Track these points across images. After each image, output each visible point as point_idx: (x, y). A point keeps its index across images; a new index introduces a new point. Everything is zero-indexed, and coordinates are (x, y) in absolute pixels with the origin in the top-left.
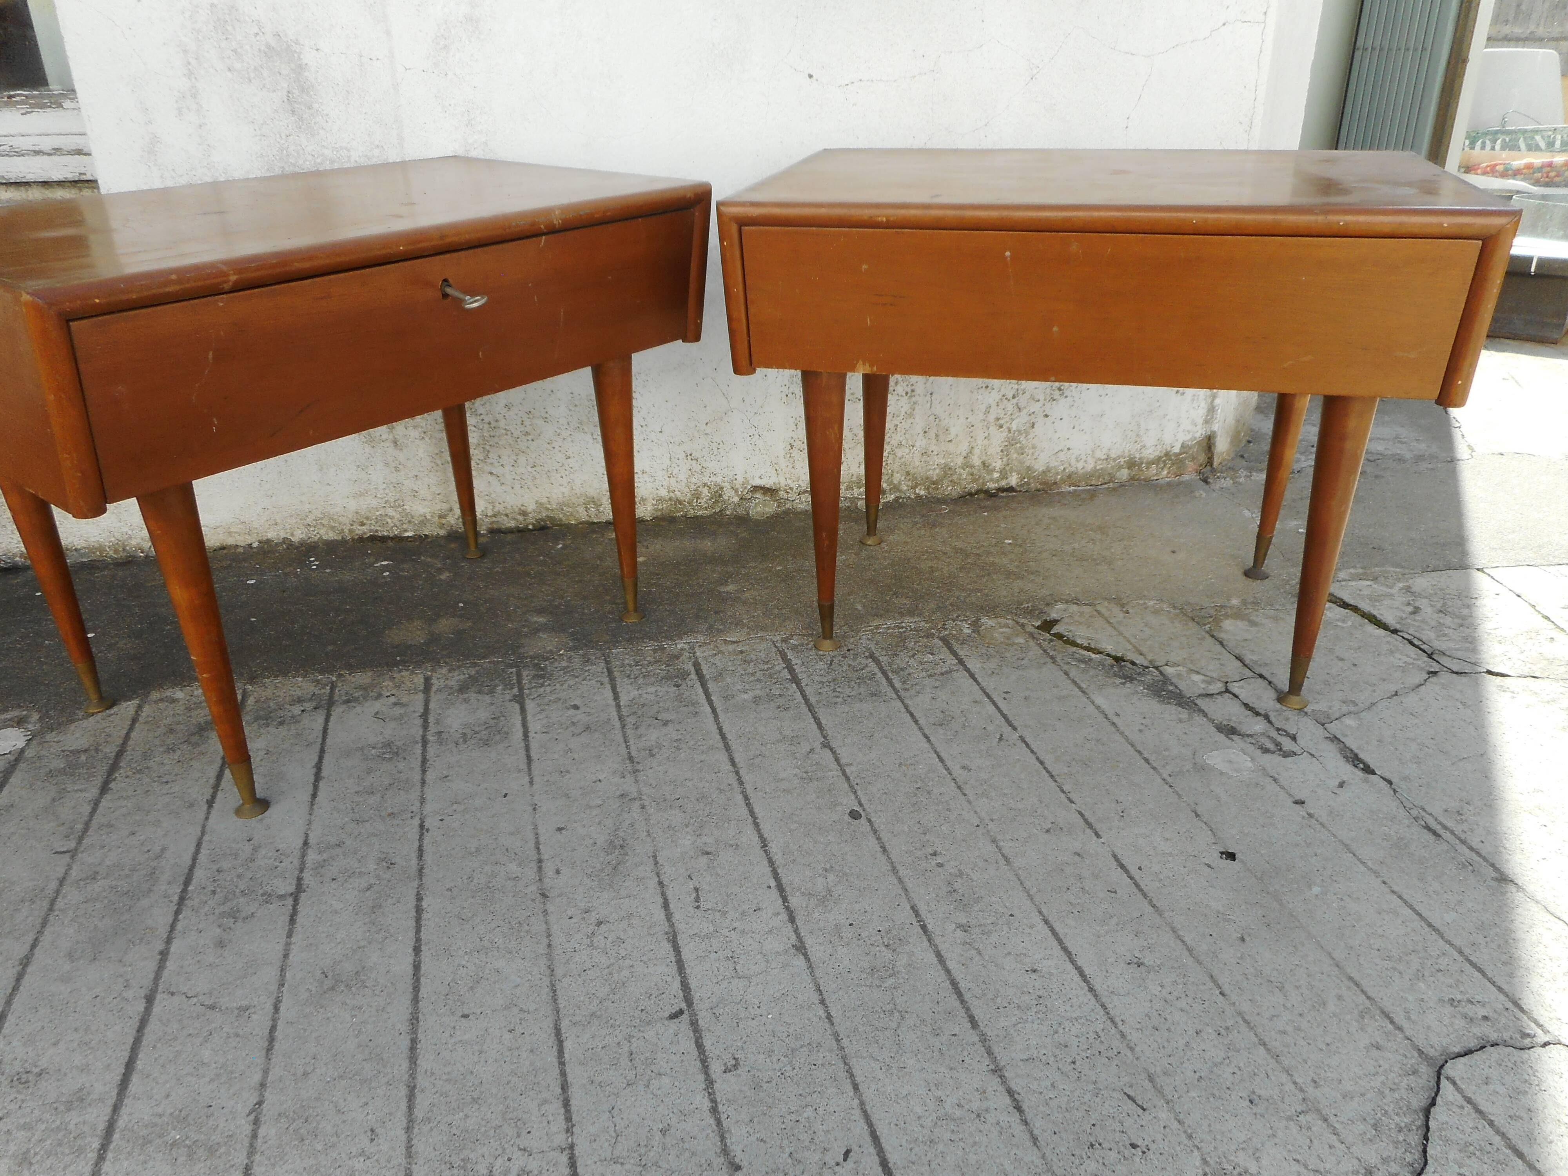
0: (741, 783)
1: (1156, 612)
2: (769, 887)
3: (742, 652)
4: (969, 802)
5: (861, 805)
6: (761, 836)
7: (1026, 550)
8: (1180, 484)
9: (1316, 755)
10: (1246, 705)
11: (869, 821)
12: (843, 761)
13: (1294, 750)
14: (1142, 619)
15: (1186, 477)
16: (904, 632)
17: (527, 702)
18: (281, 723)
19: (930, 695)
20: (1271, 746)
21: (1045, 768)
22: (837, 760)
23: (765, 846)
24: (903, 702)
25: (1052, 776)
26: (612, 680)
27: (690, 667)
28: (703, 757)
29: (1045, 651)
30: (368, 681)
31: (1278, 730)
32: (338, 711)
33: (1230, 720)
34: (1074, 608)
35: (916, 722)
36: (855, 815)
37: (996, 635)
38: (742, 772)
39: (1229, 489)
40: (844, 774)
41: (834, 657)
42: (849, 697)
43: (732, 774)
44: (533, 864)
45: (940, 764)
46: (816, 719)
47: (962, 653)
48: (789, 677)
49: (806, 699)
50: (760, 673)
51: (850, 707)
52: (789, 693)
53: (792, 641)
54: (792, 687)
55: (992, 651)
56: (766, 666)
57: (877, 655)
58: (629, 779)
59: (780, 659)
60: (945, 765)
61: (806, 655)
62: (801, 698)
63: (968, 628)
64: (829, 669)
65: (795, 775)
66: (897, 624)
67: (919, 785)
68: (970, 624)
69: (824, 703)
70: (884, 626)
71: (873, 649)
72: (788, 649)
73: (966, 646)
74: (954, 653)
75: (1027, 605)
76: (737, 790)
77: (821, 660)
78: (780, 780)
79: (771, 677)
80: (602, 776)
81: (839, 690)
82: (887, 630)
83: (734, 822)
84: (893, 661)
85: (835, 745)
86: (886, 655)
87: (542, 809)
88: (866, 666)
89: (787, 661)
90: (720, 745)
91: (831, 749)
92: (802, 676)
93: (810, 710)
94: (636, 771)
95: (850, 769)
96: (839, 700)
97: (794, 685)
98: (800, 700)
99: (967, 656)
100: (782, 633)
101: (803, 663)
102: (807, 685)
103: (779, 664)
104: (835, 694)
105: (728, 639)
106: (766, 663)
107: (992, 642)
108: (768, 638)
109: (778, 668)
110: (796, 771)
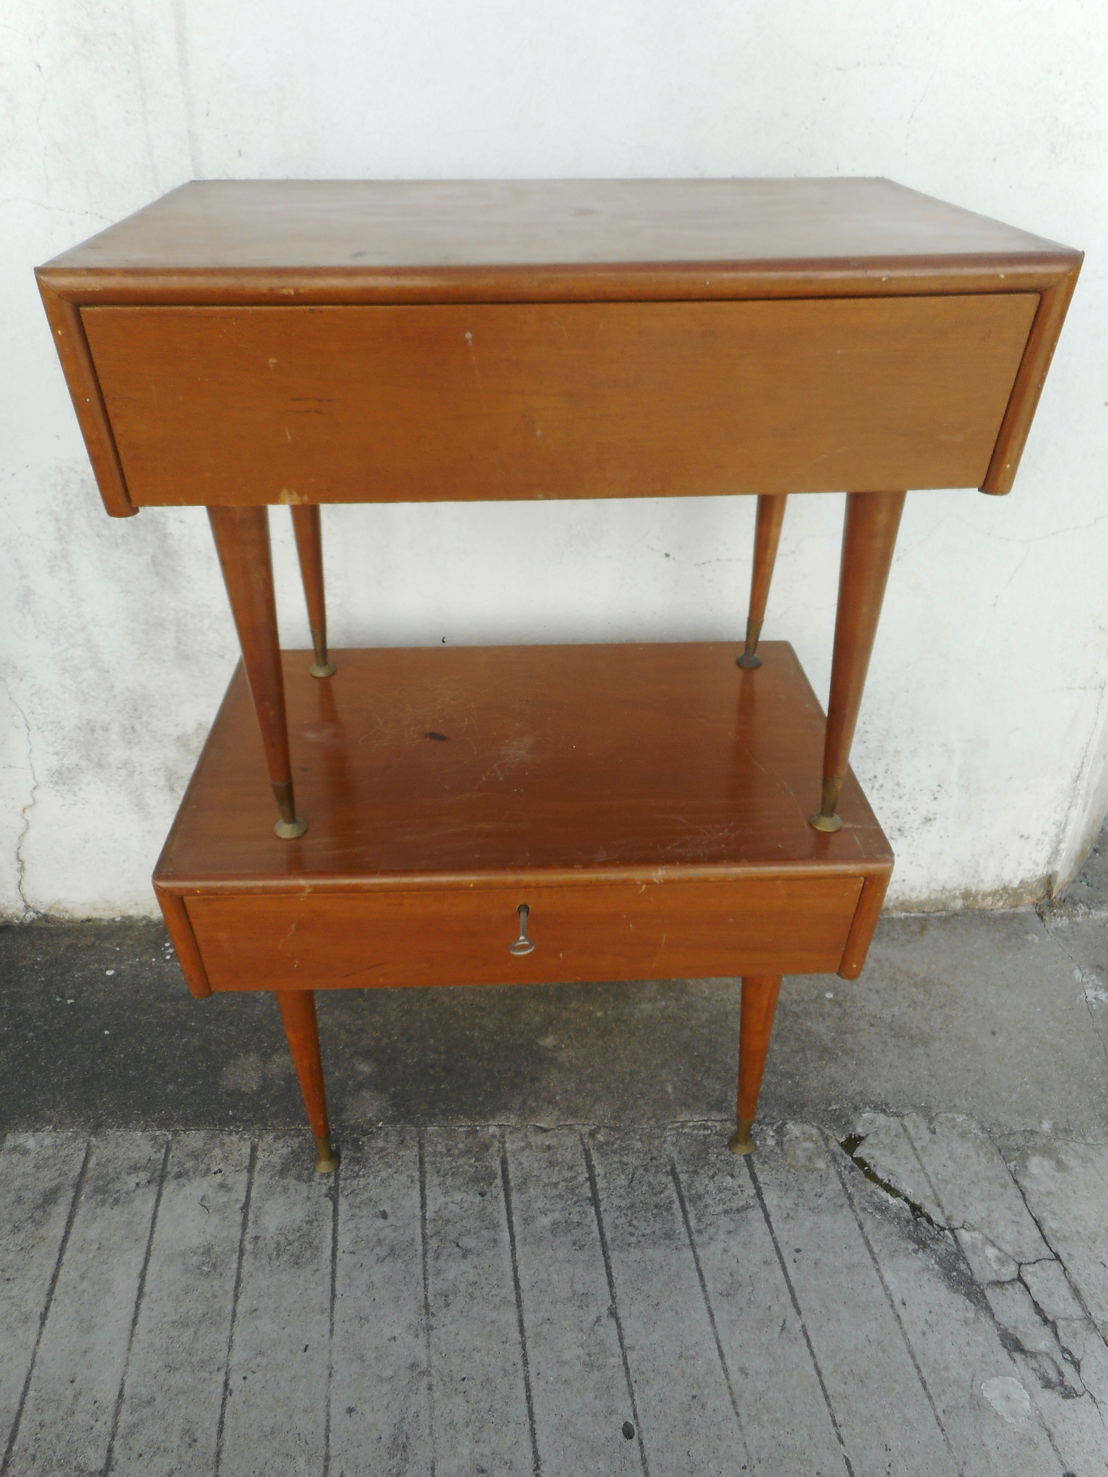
0: (526, 1363)
1: (964, 1135)
3: (549, 1148)
4: (741, 1427)
5: (636, 1416)
6: (535, 1452)
7: (845, 1013)
8: (1015, 916)
9: (1098, 1399)
10: (1036, 1304)
11: (641, 1443)
12: (627, 1342)
13: (1076, 1387)
14: (948, 1145)
15: (1021, 909)
16: (709, 1135)
17: (341, 1200)
18: (116, 1202)
19: (723, 1245)
20: (1053, 1375)
21: (821, 1382)
22: (621, 1339)
23: (537, 1468)
24: (694, 1252)
25: (827, 1397)
26: (423, 1174)
27: (496, 1165)
28: (494, 1315)
29: (844, 1185)
30: (200, 1145)
31: (1064, 1350)
32: (170, 1187)
33: (1015, 1328)
34: (881, 1119)
35: (704, 1286)
36: (628, 1433)
37: (799, 1152)
38: (528, 1346)
39: (1064, 932)
40: (625, 1363)
41: (636, 1168)
42: (643, 1235)
43: (519, 1347)
44: (320, 1463)
45: (719, 1362)
46: (608, 1267)
47: (761, 1178)
48: (590, 1195)
49: (602, 1234)
50: (563, 1184)
51: (642, 1253)
52: (587, 1221)
53: (599, 1136)
54: (591, 1212)
55: (792, 1179)
56: (570, 1174)
57: (678, 1170)
58: (422, 1341)
59: (584, 1164)
60: (724, 1363)
61: (610, 1161)
62: (597, 1231)
63: (772, 1137)
64: (629, 1187)
65: (578, 1357)
66: (704, 1122)
67: (694, 1393)
68: (775, 1131)
69: (618, 1242)
70: (691, 1124)
71: (675, 1159)
72: (593, 1149)
73: (766, 1167)
74: (754, 1177)
75: (834, 1107)
76: (521, 1373)
77: (623, 1171)
78: (563, 1364)
79: (572, 1193)
80: (397, 1331)
81: (635, 1223)
82: (693, 1130)
83: (512, 1426)
84: (693, 1182)
85: (622, 1313)
86: (687, 1172)
87: (337, 1377)
88: (666, 1188)
89: (590, 1168)
90: (512, 1298)
91: (617, 1320)
92: (602, 1195)
93: (604, 1252)
94: (430, 1328)
95: (632, 1356)
96: (634, 1240)
97: (593, 1208)
98: (596, 1234)
99: (765, 1184)
100: (591, 1122)
101: (606, 1174)
102: (605, 1211)
103: (582, 1173)
104: (631, 1229)
105: (538, 1124)
106: (571, 1168)
107: (794, 1163)
108: (577, 1127)
109: (581, 1179)
110: (579, 1351)
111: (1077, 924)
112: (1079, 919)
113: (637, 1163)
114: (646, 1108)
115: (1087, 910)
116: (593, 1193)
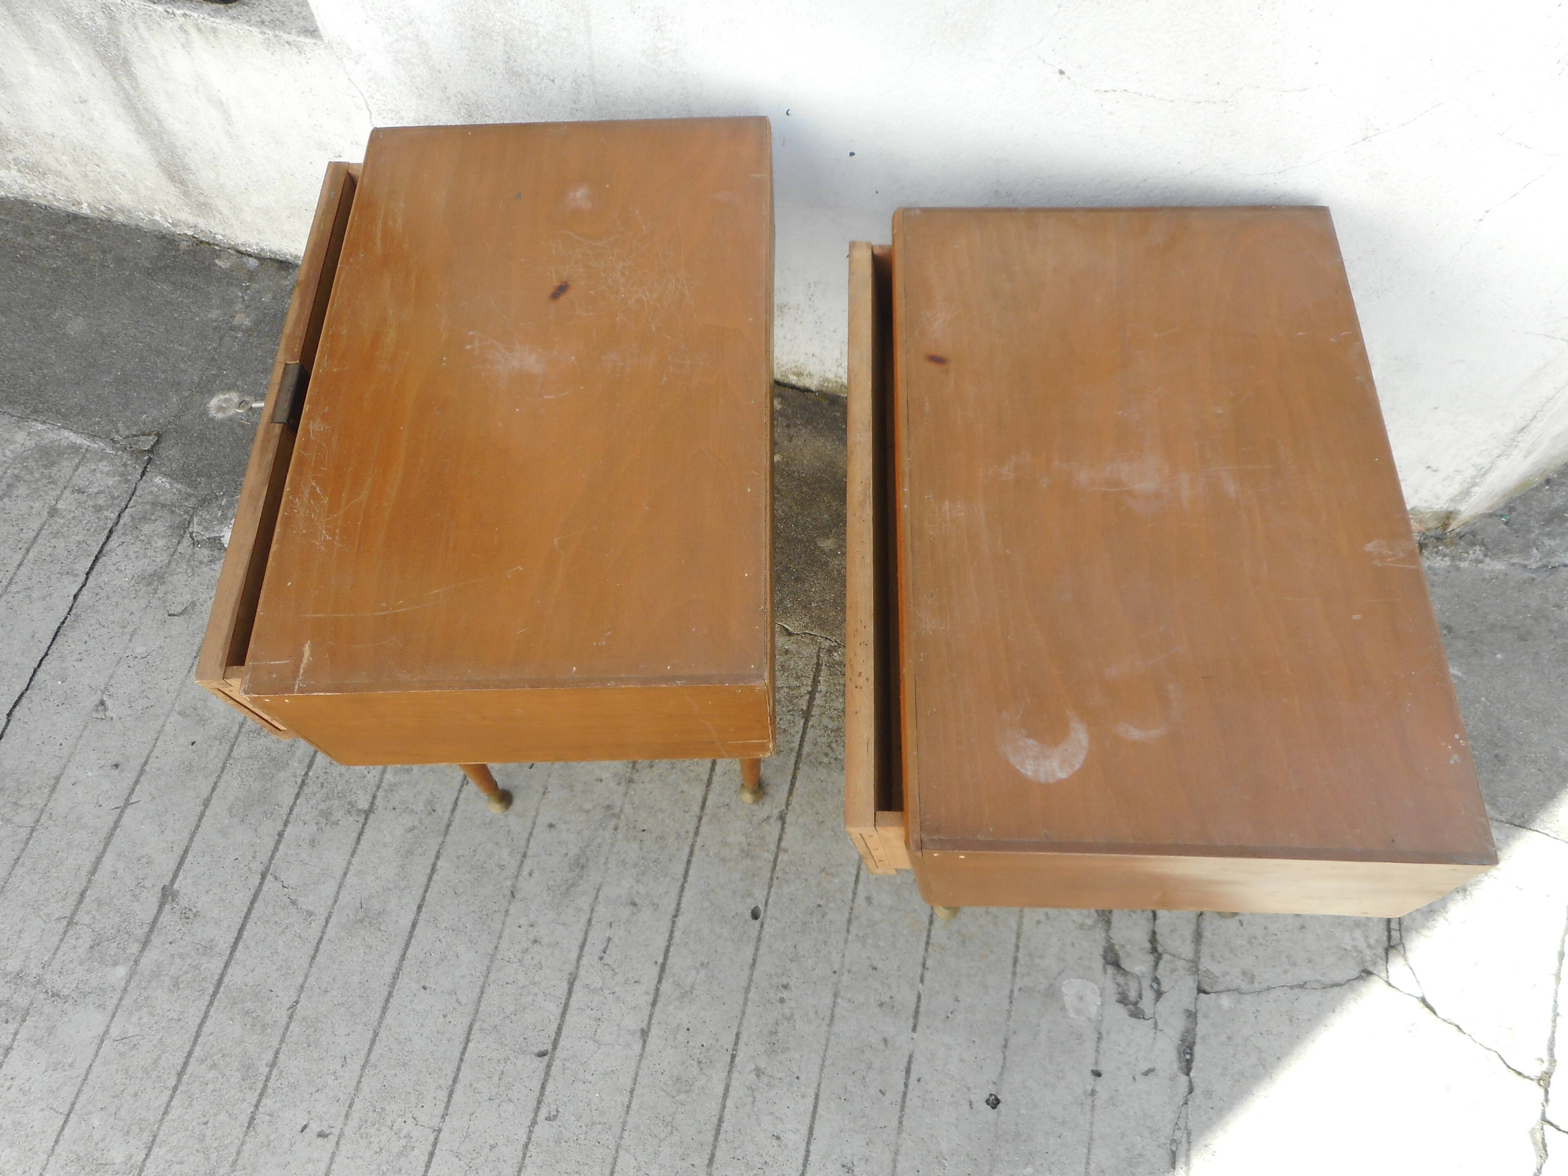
0: (697, 833)
2: (656, 963)
3: (786, 652)
4: (846, 941)
5: (766, 904)
6: (679, 904)
9: (1160, 1027)
10: (1154, 933)
11: (762, 925)
12: (784, 844)
13: (1146, 1011)
20: (1132, 995)
21: (929, 931)
22: (780, 839)
23: (676, 916)
25: (927, 943)
28: (685, 787)
31: (1156, 980)
33: (1123, 946)
36: (755, 915)
38: (704, 820)
39: (1436, 574)
40: (775, 861)
42: (836, 759)
43: (696, 820)
44: (519, 858)
45: (852, 885)
46: (794, 777)
48: (805, 708)
49: (801, 745)
50: (786, 690)
51: (829, 774)
52: (792, 731)
53: (835, 654)
54: (799, 724)
56: (795, 683)
58: (622, 789)
59: (812, 677)
60: (856, 888)
61: (836, 681)
62: (798, 743)
65: (740, 844)
67: (821, 903)
69: (812, 758)
72: (826, 665)
76: (689, 841)
78: (725, 844)
79: (791, 701)
80: (605, 775)
81: (834, 745)
83: (668, 878)
85: (789, 819)
87: (549, 796)
89: (815, 682)
90: (705, 777)
91: (784, 823)
92: (815, 711)
93: (796, 763)
94: (631, 781)
95: (782, 857)
96: (826, 760)
97: (803, 721)
98: (796, 745)
100: (834, 638)
101: (827, 692)
102: (812, 726)
103: (807, 685)
104: (828, 750)
105: (786, 626)
106: (798, 678)
108: (820, 640)
109: (803, 690)
110: (742, 839)
111: (1458, 568)
112: (1463, 565)
115: (1481, 557)
116: (808, 707)
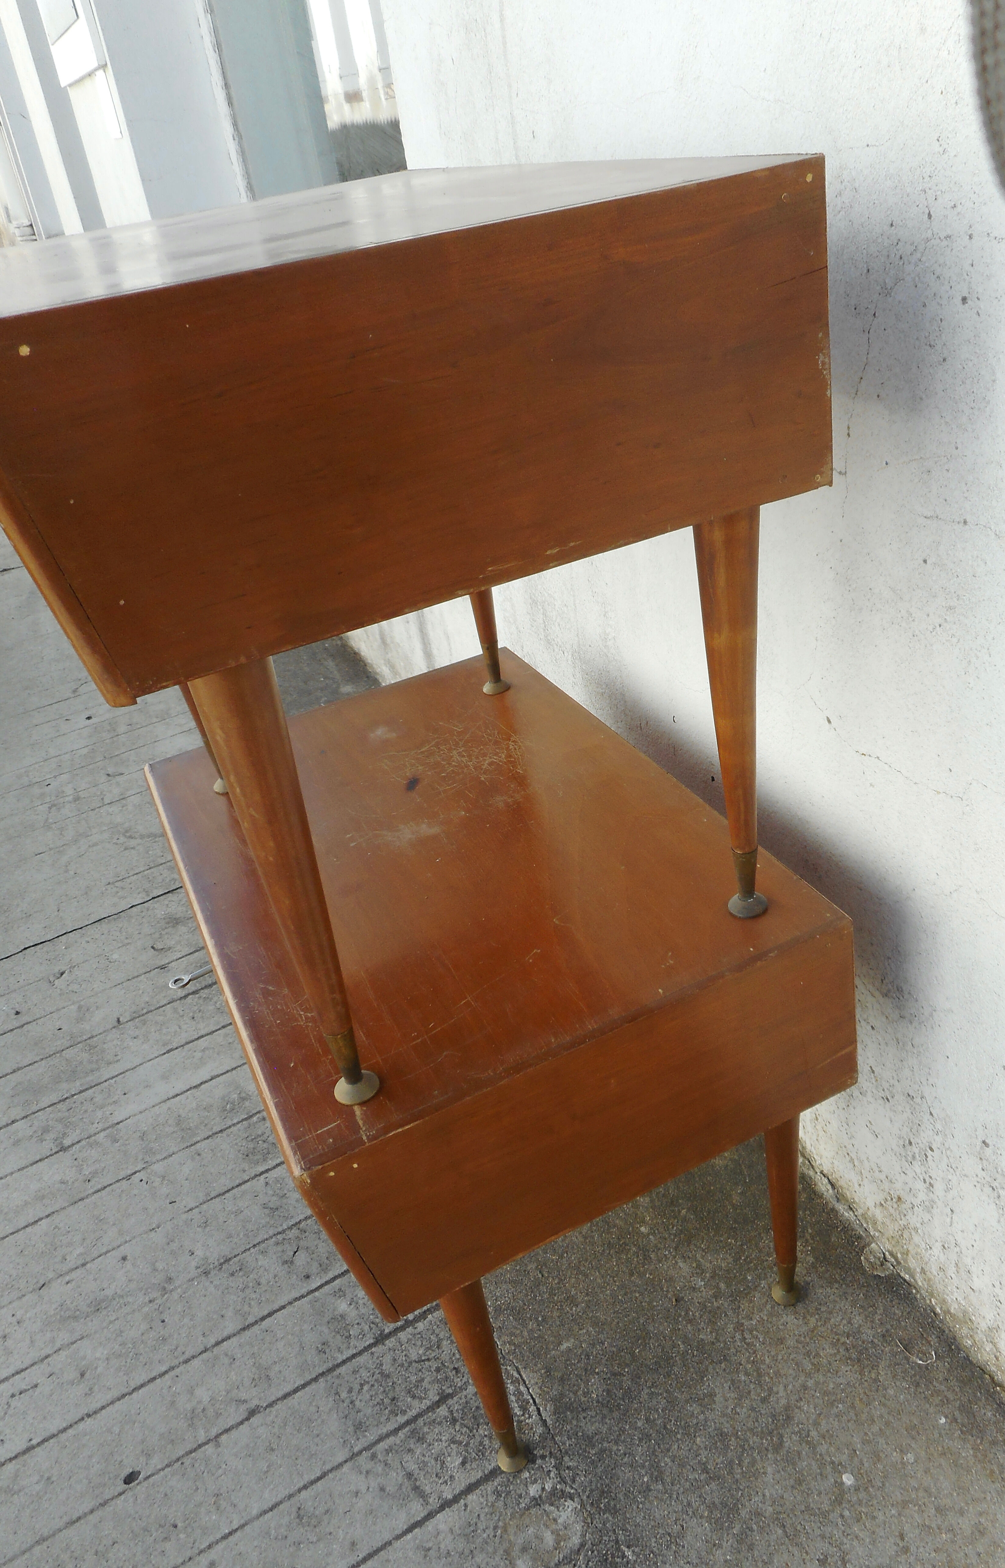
0: (186, 1361)
2: (31, 1440)
5: (148, 1478)
6: (103, 1408)
11: (121, 1494)
12: (224, 1438)
19: (363, 1489)
22: (227, 1431)
23: (89, 1416)
24: (346, 1462)
28: (229, 1314)
35: (305, 1487)
36: (130, 1479)
37: (531, 1530)
38: (204, 1355)
40: (200, 1446)
41: (436, 1359)
42: (352, 1402)
43: (202, 1348)
44: (80, 1262)
45: (218, 1536)
46: (304, 1386)
47: (472, 1498)
48: (387, 1331)
49: (344, 1362)
51: (330, 1410)
52: (353, 1342)
54: (365, 1341)
55: (485, 1535)
57: (450, 1402)
58: (193, 1273)
60: (217, 1542)
62: (344, 1357)
63: (543, 1489)
64: (410, 1363)
65: (200, 1402)
66: (531, 1401)
67: (179, 1525)
68: (554, 1489)
69: (337, 1382)
70: (522, 1388)
71: (465, 1393)
73: (492, 1498)
74: (470, 1488)
75: (628, 1553)
76: (176, 1362)
77: (428, 1349)
78: (191, 1391)
80: (199, 1253)
81: (366, 1388)
82: (514, 1394)
83: (125, 1378)
84: (440, 1423)
85: (255, 1420)
86: (451, 1412)
87: (151, 1235)
88: (421, 1398)
89: (423, 1317)
90: (251, 1320)
91: (247, 1419)
92: (390, 1343)
93: (323, 1374)
94: (206, 1273)
95: (209, 1449)
96: (344, 1395)
97: (372, 1341)
98: (340, 1358)
99: (466, 1505)
101: (419, 1333)
102: (372, 1353)
104: (357, 1387)
107: (511, 1530)
110: (206, 1399)
113: (445, 1356)
114: (526, 1334)
116: (390, 1333)
